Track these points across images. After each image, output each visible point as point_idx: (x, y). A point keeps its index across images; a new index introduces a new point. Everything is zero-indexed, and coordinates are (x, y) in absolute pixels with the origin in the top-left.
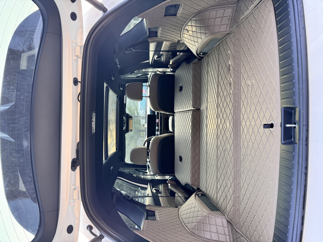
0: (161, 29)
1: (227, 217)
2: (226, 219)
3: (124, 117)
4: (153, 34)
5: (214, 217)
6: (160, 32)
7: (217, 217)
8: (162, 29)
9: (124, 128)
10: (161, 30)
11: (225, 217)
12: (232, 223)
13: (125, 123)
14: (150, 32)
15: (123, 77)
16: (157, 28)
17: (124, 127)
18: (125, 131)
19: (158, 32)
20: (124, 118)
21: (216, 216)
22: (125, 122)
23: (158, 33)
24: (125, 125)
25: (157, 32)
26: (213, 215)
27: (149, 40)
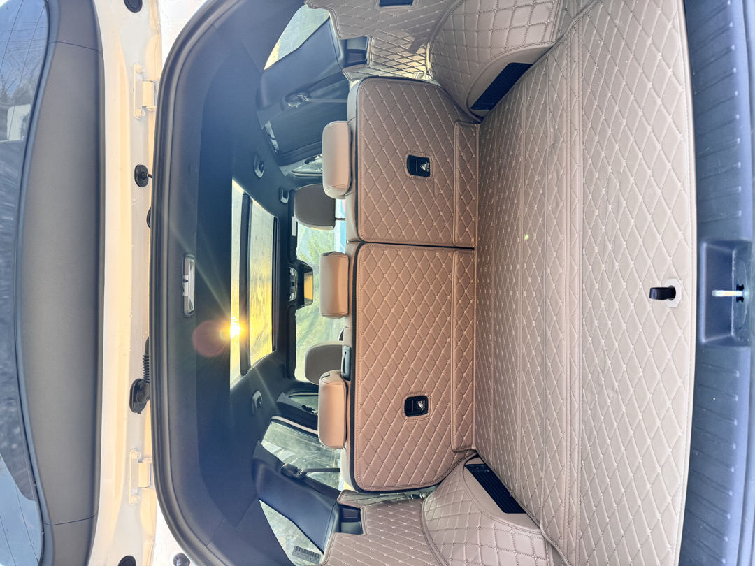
0: (373, 42)
1: (545, 531)
2: (541, 536)
3: (292, 269)
4: (355, 57)
5: (509, 529)
6: (373, 50)
7: (519, 529)
8: (375, 43)
9: (293, 297)
10: (374, 47)
11: (538, 530)
12: (557, 548)
13: (294, 285)
14: (347, 52)
15: (286, 170)
16: (365, 40)
17: (293, 295)
18: (296, 304)
19: (368, 51)
20: (293, 272)
21: (516, 528)
22: (293, 281)
23: (368, 55)
24: (295, 288)
25: (366, 51)
26: (508, 525)
27: (347, 73)
